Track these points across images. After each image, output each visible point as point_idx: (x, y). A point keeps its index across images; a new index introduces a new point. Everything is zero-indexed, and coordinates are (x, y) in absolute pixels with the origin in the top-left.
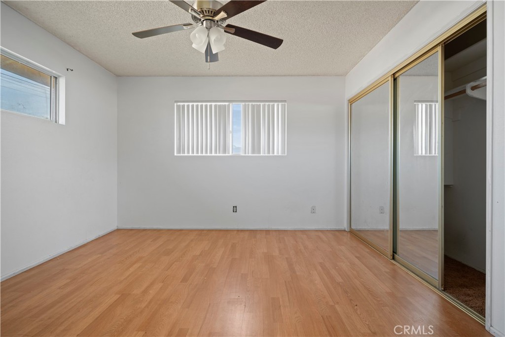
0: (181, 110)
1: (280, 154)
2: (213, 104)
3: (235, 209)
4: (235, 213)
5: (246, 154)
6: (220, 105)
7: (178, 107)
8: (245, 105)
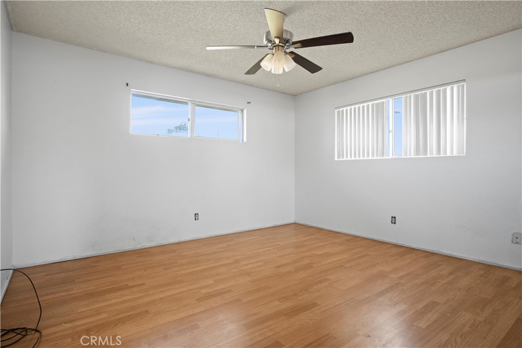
0: (340, 115)
1: (455, 154)
2: (370, 103)
3: (394, 220)
4: (393, 225)
5: (406, 156)
6: (378, 103)
7: (339, 112)
8: (407, 97)
